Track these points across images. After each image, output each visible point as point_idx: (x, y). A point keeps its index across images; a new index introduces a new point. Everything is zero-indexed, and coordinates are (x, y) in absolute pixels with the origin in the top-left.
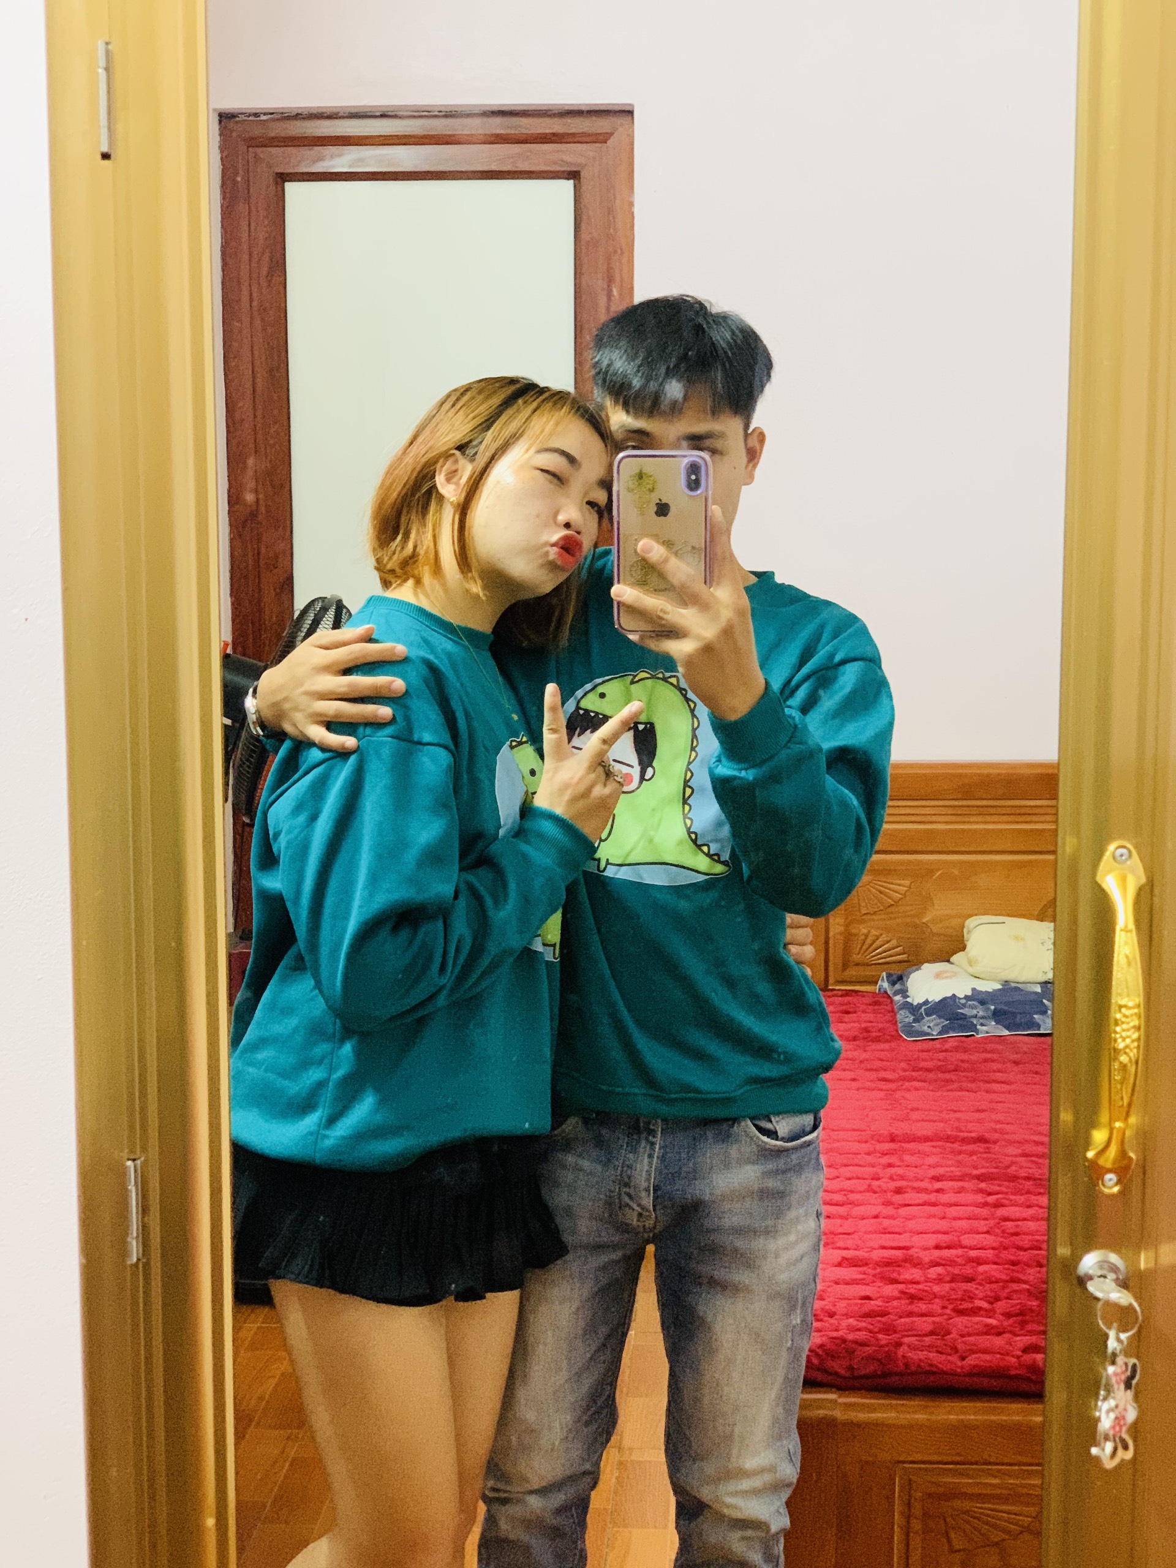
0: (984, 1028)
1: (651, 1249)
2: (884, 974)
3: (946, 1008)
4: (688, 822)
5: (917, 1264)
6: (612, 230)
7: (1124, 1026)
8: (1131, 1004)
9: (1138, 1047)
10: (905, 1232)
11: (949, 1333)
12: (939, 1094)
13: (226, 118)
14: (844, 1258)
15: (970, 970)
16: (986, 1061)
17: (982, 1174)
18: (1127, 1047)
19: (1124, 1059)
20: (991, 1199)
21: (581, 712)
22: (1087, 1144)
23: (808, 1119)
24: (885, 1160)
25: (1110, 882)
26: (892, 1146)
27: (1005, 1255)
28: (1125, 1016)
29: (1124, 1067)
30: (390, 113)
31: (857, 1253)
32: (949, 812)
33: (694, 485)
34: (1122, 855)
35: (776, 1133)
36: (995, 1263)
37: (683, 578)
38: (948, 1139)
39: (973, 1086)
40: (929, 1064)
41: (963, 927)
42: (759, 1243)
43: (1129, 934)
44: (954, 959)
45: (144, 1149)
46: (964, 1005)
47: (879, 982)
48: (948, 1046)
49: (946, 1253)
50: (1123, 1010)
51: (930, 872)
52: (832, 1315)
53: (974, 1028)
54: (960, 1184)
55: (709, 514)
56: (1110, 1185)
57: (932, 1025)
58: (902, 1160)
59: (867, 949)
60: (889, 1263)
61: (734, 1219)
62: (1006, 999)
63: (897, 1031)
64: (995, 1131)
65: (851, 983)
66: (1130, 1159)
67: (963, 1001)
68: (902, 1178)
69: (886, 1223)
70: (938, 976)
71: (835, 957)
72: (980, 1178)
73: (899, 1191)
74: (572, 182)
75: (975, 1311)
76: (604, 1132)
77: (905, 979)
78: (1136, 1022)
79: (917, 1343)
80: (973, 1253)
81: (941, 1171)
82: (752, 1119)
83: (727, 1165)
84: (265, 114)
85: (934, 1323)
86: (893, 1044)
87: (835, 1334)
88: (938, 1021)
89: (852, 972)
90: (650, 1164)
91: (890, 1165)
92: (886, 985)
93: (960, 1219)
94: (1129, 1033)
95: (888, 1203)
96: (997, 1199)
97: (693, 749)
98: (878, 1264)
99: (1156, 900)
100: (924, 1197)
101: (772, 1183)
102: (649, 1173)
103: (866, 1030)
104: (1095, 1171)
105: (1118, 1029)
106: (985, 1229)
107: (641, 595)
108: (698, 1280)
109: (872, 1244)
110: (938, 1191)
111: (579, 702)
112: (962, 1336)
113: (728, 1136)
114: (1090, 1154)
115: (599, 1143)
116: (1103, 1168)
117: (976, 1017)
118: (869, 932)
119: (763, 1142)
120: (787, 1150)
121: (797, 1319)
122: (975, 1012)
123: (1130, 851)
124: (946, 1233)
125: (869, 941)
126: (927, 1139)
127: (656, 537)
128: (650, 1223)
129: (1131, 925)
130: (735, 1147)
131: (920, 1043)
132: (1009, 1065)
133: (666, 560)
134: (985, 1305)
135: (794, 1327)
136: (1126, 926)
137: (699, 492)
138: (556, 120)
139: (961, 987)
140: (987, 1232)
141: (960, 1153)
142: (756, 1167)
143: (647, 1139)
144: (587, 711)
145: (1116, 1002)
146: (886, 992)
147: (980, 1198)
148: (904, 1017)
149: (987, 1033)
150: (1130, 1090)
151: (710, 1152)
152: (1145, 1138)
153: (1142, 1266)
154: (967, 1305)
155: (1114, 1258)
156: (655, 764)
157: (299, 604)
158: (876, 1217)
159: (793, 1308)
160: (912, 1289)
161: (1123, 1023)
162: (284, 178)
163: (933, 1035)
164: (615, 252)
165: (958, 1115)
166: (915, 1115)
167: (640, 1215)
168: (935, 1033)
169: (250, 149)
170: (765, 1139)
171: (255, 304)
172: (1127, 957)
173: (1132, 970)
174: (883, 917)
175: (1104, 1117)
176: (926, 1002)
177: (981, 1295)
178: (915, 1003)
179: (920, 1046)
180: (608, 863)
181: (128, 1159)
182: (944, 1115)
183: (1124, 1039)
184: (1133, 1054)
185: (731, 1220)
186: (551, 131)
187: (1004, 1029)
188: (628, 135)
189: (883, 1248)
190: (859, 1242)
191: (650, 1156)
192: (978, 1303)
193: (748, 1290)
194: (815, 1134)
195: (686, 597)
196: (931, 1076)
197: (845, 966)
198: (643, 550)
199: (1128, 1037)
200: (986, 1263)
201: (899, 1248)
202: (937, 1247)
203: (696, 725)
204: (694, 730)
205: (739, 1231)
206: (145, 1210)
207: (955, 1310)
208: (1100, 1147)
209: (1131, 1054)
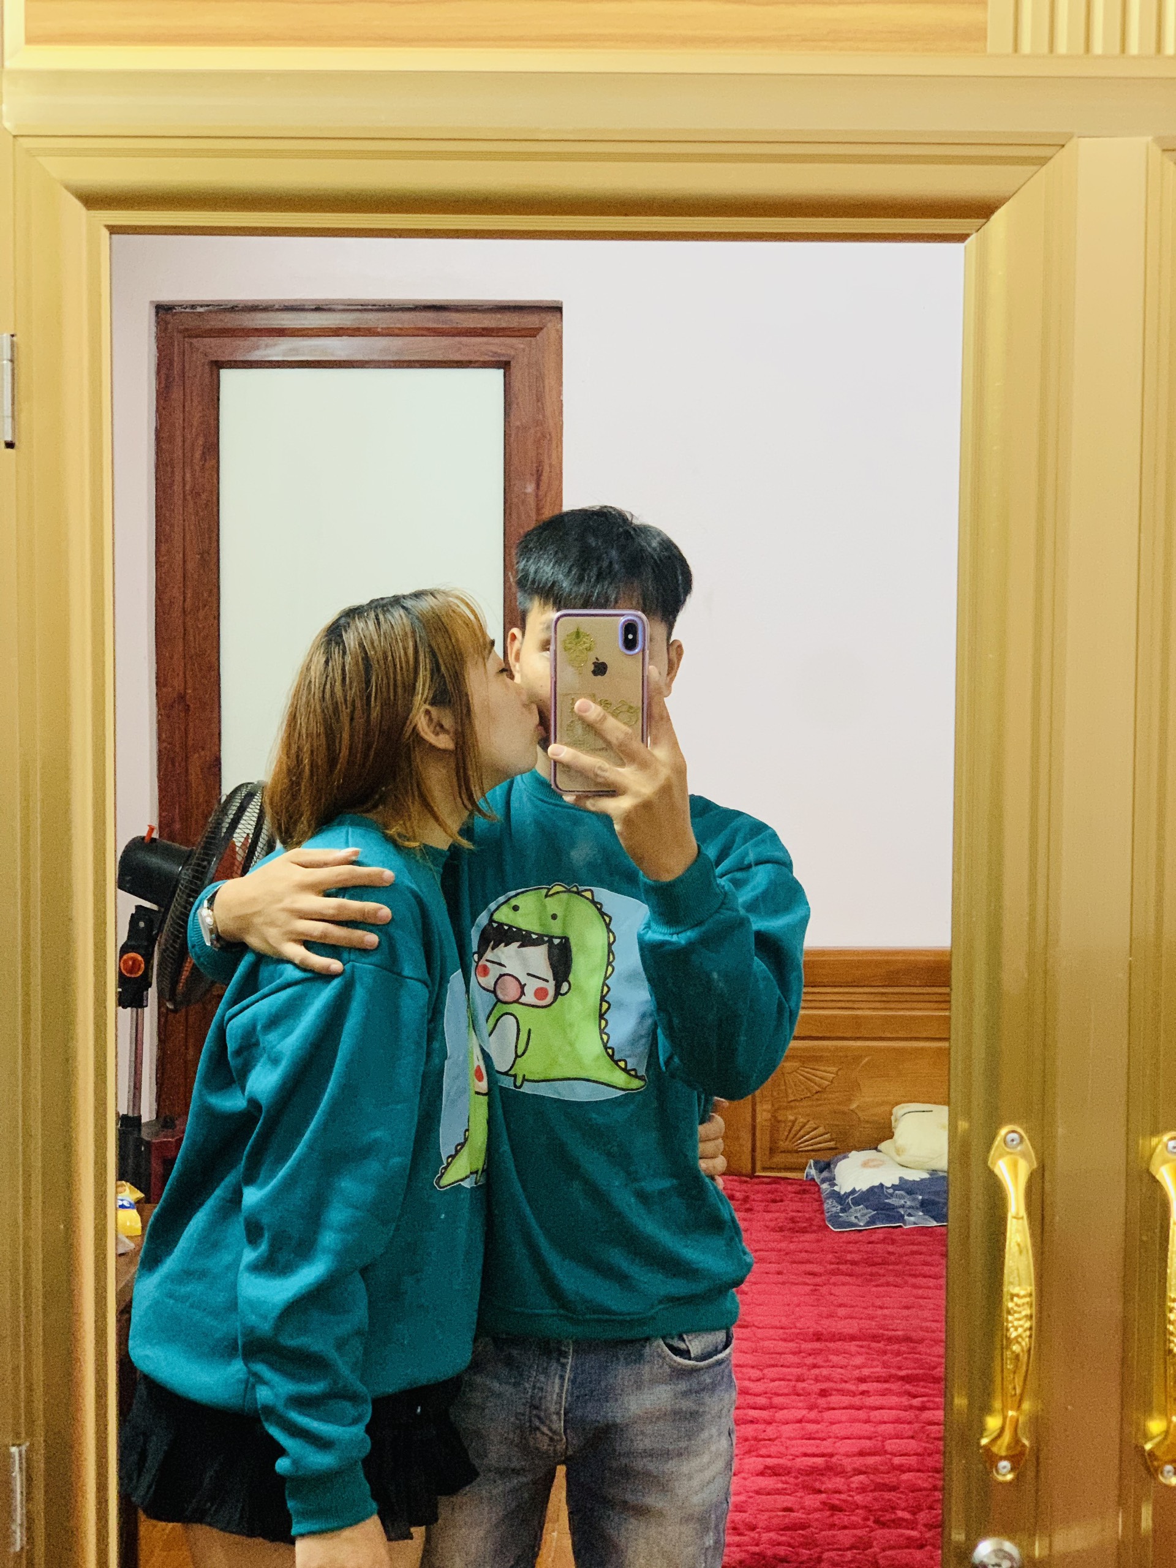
0: (912, 1219)
1: (561, 1471)
2: (812, 1161)
3: (874, 1197)
4: (605, 1037)
5: (841, 1472)
6: (541, 416)
7: (1016, 1316)
8: (1022, 1293)
9: (1030, 1336)
10: (830, 1437)
11: (871, 1547)
12: (864, 1289)
13: (163, 310)
14: (767, 1467)
15: (898, 1159)
16: (913, 1253)
17: (908, 1376)
18: (1020, 1336)
19: (1016, 1348)
20: (916, 1402)
21: (495, 925)
22: (982, 1430)
23: (721, 1336)
24: (810, 1360)
25: (1002, 1168)
26: (817, 1345)
27: (929, 1462)
28: (1017, 1305)
29: (1017, 1357)
30: (324, 307)
31: (781, 1461)
32: (876, 999)
33: (630, 644)
34: (1013, 1140)
35: (688, 1352)
36: (919, 1471)
37: (621, 736)
38: (875, 1338)
39: (899, 1280)
40: (856, 1257)
41: (891, 1114)
42: (671, 1466)
43: (1020, 1221)
44: (881, 1146)
45: (30, 1434)
46: (892, 1195)
47: (807, 1169)
48: (874, 1238)
49: (871, 1460)
50: (1015, 1299)
51: (857, 1059)
52: (753, 1528)
53: (901, 1218)
54: (886, 1386)
55: (646, 674)
56: (1005, 1472)
57: (859, 1216)
58: (827, 1361)
59: (796, 1135)
60: (812, 1471)
61: (647, 1441)
62: (934, 1189)
63: (824, 1220)
64: (921, 1328)
65: (779, 1170)
66: (1024, 1446)
67: (891, 1191)
68: (828, 1379)
69: (812, 1427)
70: (865, 1165)
71: (763, 1141)
72: (906, 1379)
73: (823, 1393)
74: (502, 371)
75: (898, 1523)
76: (515, 1352)
77: (832, 1166)
78: (1027, 1312)
79: (837, 1558)
80: (897, 1461)
81: (866, 1372)
82: (664, 1338)
83: (639, 1386)
84: (202, 306)
85: (855, 1536)
86: (820, 1235)
87: (756, 1549)
88: (865, 1211)
89: (779, 1159)
90: (562, 1386)
91: (815, 1366)
92: (813, 1172)
93: (885, 1423)
94: (1021, 1323)
95: (811, 1408)
96: (923, 1402)
97: (609, 964)
98: (801, 1472)
99: (1047, 1186)
100: (846, 1400)
101: (686, 1404)
102: (560, 1396)
103: (793, 1220)
104: (990, 1459)
105: (1010, 1318)
106: (910, 1433)
107: (579, 754)
108: (608, 1503)
109: (793, 1451)
110: (863, 1393)
111: (492, 915)
112: (884, 1550)
113: (640, 1358)
114: (984, 1441)
115: (509, 1362)
116: (997, 1455)
117: (903, 1206)
118: (796, 1119)
119: (675, 1362)
120: (701, 1369)
121: (709, 1541)
122: (902, 1202)
123: (1021, 1138)
124: (870, 1438)
125: (797, 1127)
126: (853, 1338)
127: (593, 697)
128: (561, 1447)
129: (1023, 1213)
130: (647, 1368)
131: (846, 1234)
132: (937, 1257)
133: (604, 718)
134: (907, 1515)
135: (707, 1549)
136: (1018, 1214)
137: (637, 650)
138: (488, 316)
139: (889, 1177)
140: (912, 1437)
141: (885, 1353)
142: (668, 1388)
143: (558, 1360)
144: (501, 925)
145: (1008, 1291)
146: (813, 1180)
147: (905, 1401)
148: (831, 1207)
149: (915, 1223)
150: (1022, 1379)
151: (622, 1373)
152: (1038, 1425)
153: (1037, 1553)
154: (889, 1516)
155: (1008, 1546)
156: (571, 978)
157: (227, 789)
158: (800, 1421)
159: (707, 1530)
160: (836, 1499)
161: (1015, 1312)
162: (219, 365)
163: (860, 1226)
164: (545, 437)
165: (886, 1311)
166: (842, 1312)
167: (551, 1439)
168: (862, 1224)
169: (186, 339)
170: (678, 1359)
171: (187, 488)
172: (1019, 1245)
173: (1023, 1258)
174: (810, 1103)
175: (997, 1404)
176: (853, 1191)
177: (903, 1505)
178: (842, 1193)
179: (845, 1237)
180: (524, 1079)
181: (13, 1445)
182: (870, 1311)
183: (1016, 1329)
184: (1025, 1343)
185: (643, 1443)
186: (483, 326)
187: (931, 1220)
188: (557, 331)
189: (805, 1455)
190: (783, 1450)
191: (562, 1377)
192: (900, 1514)
193: (661, 1514)
194: (728, 1351)
195: (623, 754)
196: (857, 1270)
197: (772, 1151)
198: (580, 710)
199: (1021, 1326)
200: (910, 1470)
201: (823, 1455)
202: (862, 1454)
203: (612, 940)
204: (610, 945)
205: (650, 1454)
206: (29, 1497)
207: (876, 1521)
208: (995, 1434)
209: (1023, 1344)
